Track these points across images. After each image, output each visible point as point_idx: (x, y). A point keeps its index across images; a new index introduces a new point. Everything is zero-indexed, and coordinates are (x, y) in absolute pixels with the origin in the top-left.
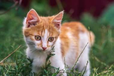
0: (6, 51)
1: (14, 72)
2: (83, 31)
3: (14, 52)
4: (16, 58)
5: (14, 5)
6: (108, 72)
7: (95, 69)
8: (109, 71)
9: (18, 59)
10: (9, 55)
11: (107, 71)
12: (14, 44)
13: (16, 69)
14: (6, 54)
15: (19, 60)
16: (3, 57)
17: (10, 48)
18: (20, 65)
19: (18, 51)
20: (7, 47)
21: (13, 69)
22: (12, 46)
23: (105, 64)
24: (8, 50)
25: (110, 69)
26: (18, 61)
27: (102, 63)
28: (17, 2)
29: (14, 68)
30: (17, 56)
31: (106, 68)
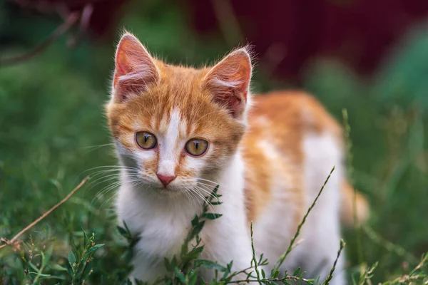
0: (30, 199)
1: (62, 277)
2: (317, 129)
3: (62, 202)
4: (71, 226)
5: (62, 30)
6: (412, 280)
7: (363, 270)
8: (417, 277)
9: (79, 229)
10: (44, 215)
11: (407, 277)
12: (61, 174)
13: (69, 267)
14: (30, 209)
15: (81, 233)
16: (18, 221)
17: (48, 187)
18: (85, 251)
19: (77, 200)
20: (35, 184)
21: (58, 267)
22: (55, 182)
23: (400, 251)
24: (39, 194)
25: (419, 270)
26: (79, 237)
27: (390, 246)
28: (71, 18)
29: (62, 262)
30: (72, 218)
31: (406, 265)
